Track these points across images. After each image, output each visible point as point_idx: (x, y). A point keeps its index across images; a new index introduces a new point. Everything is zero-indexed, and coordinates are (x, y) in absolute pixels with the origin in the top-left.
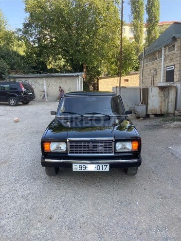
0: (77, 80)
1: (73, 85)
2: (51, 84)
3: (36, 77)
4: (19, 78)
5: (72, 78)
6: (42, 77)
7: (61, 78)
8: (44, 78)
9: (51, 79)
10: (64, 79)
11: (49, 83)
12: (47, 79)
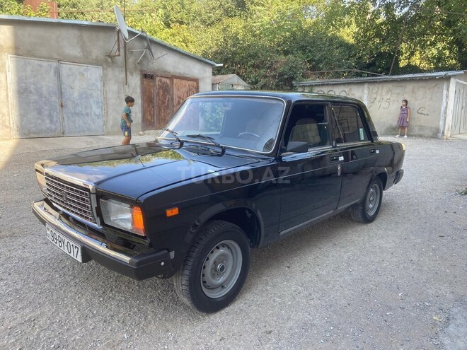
0: (445, 87)
1: (431, 99)
2: (378, 98)
3: (349, 84)
4: (319, 85)
5: (432, 84)
6: (363, 83)
7: (403, 84)
8: (366, 85)
9: (380, 86)
10: (410, 86)
11: (374, 96)
12: (372, 87)
